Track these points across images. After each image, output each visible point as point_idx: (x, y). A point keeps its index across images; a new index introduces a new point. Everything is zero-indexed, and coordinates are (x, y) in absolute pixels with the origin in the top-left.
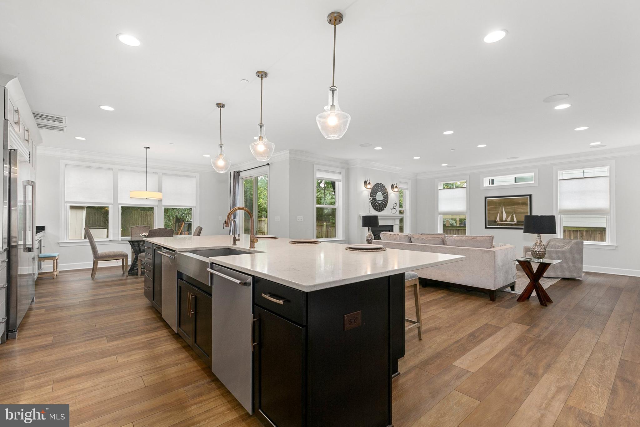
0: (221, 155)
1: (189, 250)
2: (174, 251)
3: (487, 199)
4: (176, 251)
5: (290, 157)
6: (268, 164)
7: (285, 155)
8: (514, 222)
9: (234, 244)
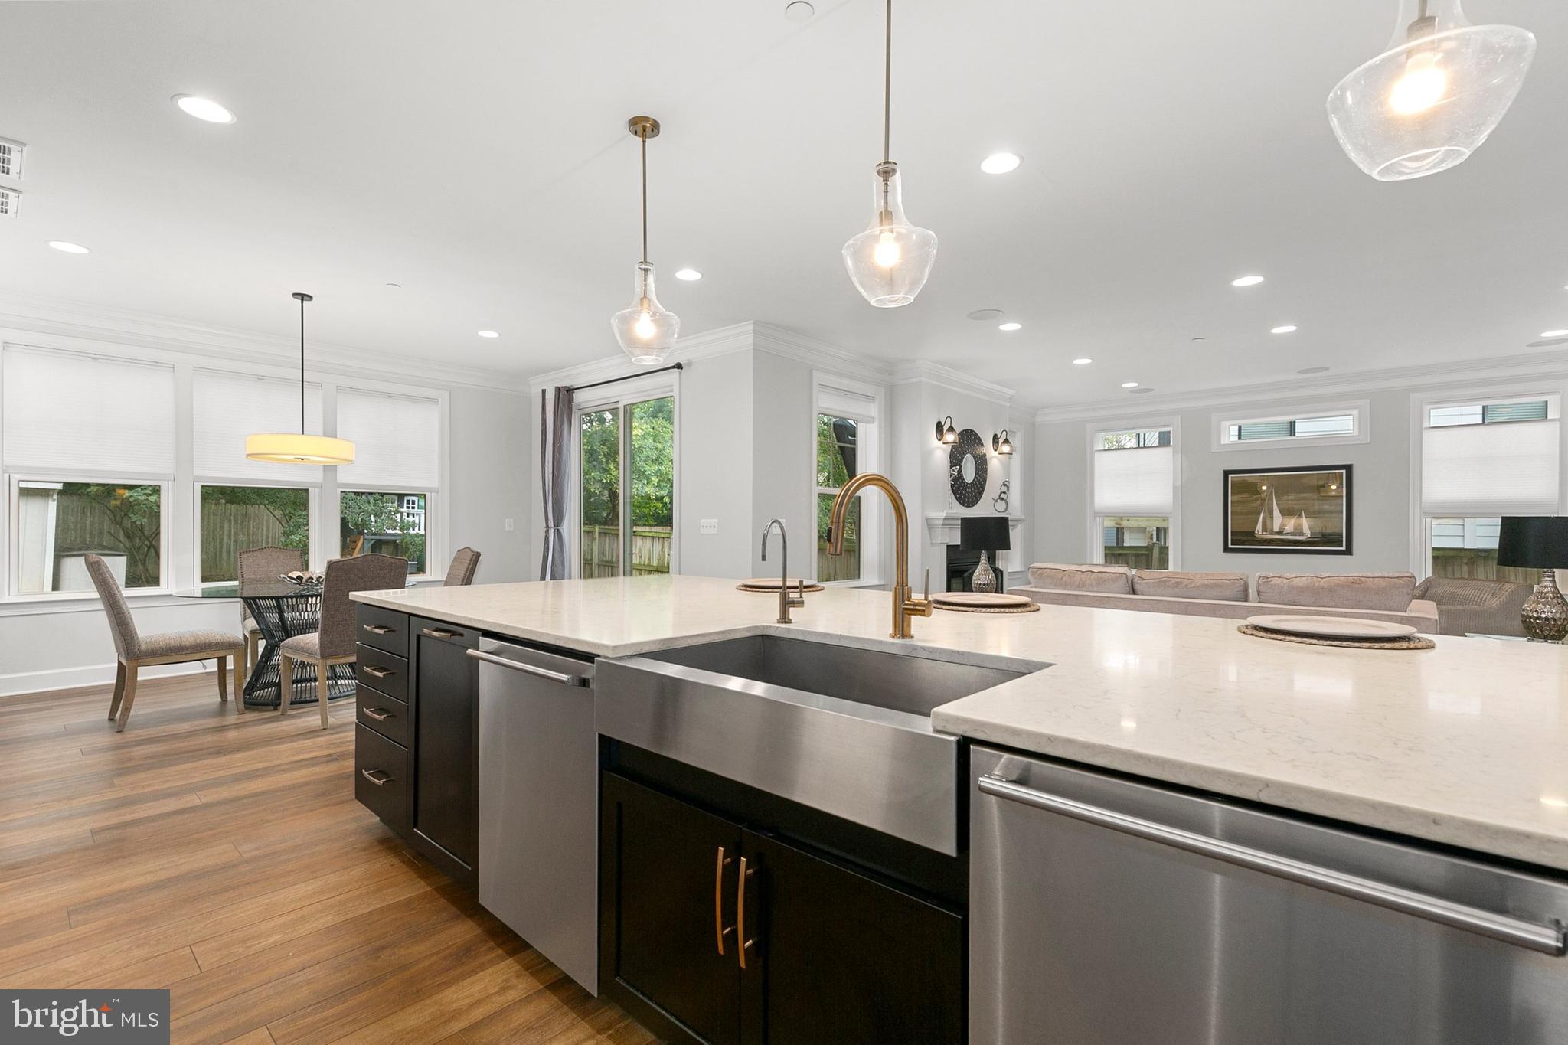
0: (645, 302)
1: (647, 649)
2: (589, 657)
3: (1230, 476)
4: (599, 656)
5: (755, 344)
6: (679, 366)
7: (741, 338)
8: (1302, 534)
9: (785, 618)
